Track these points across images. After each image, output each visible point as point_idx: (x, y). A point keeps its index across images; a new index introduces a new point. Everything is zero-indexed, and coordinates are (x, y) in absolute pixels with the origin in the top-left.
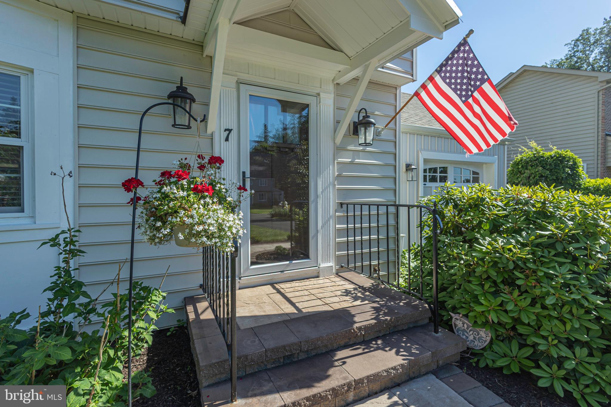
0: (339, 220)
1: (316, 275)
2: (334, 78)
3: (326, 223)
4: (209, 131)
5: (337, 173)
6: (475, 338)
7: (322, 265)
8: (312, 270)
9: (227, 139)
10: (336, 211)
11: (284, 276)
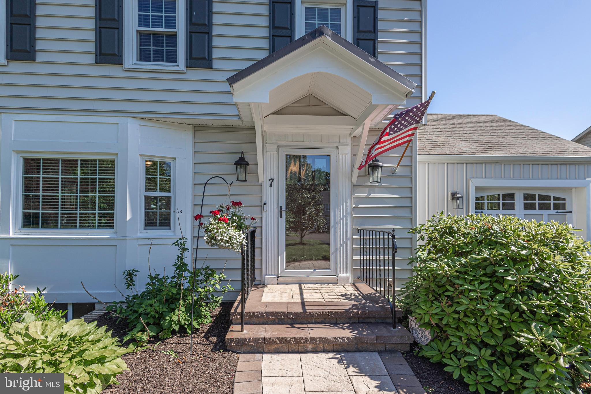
0: (355, 242)
1: (336, 282)
2: (350, 133)
3: (343, 244)
4: (260, 181)
5: (353, 206)
6: (422, 336)
7: (341, 275)
8: (332, 278)
9: (271, 185)
10: (353, 235)
11: (309, 279)
